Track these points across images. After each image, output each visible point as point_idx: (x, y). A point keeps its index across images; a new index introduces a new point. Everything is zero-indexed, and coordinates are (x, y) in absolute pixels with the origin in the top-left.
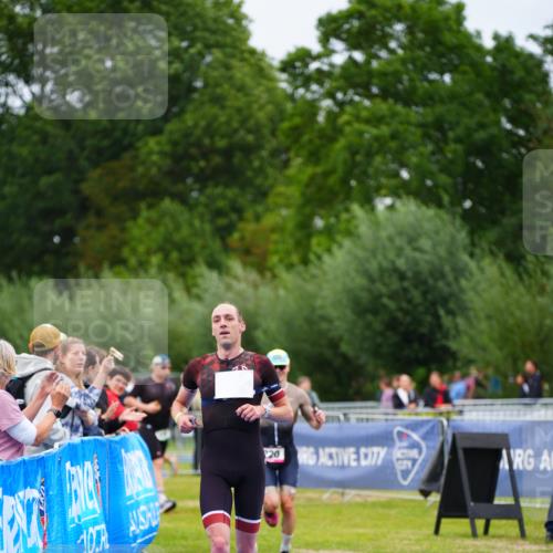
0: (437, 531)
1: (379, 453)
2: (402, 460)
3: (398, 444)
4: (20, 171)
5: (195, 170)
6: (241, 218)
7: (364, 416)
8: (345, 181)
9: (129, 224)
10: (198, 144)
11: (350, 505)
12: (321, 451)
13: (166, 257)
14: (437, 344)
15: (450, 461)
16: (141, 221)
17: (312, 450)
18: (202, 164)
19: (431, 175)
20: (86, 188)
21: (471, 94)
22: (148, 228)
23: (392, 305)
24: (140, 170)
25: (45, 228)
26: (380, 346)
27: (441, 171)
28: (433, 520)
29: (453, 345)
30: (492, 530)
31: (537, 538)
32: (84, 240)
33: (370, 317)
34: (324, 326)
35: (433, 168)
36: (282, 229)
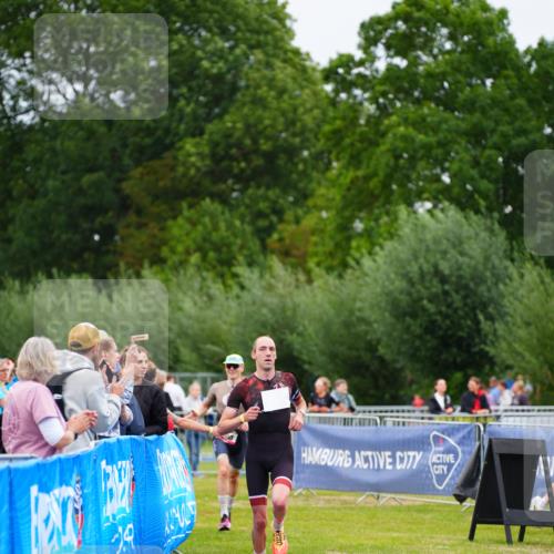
0: (471, 537)
1: (414, 457)
2: (437, 464)
3: (434, 449)
4: (62, 167)
5: (236, 171)
6: (281, 220)
7: (401, 420)
8: (386, 185)
9: (170, 223)
10: (239, 145)
11: (384, 508)
12: (357, 454)
13: (204, 257)
14: (476, 349)
15: (485, 466)
16: (180, 220)
17: (347, 452)
18: (243, 165)
19: (472, 180)
20: (127, 187)
21: (512, 97)
22: (188, 227)
24: (181, 169)
25: (86, 225)
26: (418, 349)
27: (483, 176)
28: (468, 525)
29: (491, 351)
30: (527, 537)
32: (122, 239)
33: (408, 319)
34: (363, 327)
35: (474, 173)
36: (322, 231)
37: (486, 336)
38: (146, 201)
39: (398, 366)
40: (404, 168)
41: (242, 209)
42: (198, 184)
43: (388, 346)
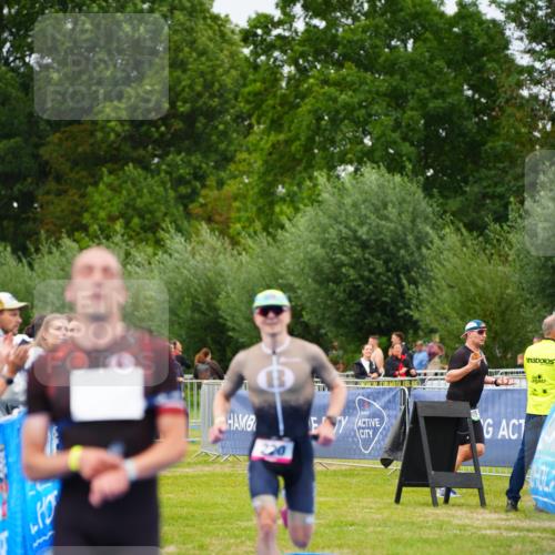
0: (398, 500)
1: (340, 422)
2: (363, 428)
3: (359, 413)
5: (156, 136)
6: (204, 186)
8: (308, 149)
9: (90, 189)
13: (127, 225)
14: (401, 314)
15: (410, 429)
16: (101, 187)
18: (163, 129)
19: (393, 143)
20: (45, 152)
22: (109, 192)
25: (4, 192)
26: (342, 314)
27: (405, 139)
28: (394, 488)
30: (452, 499)
31: (497, 507)
32: (41, 207)
35: (396, 136)
36: (245, 197)
37: (410, 299)
38: (66, 167)
39: (323, 331)
40: (326, 130)
41: (163, 175)
42: (117, 149)
43: (313, 312)
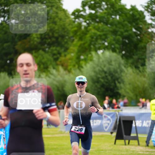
0: (115, 143)
2: (105, 124)
5: (47, 42)
6: (61, 56)
18: (49, 40)
20: (17, 47)
21: (124, 21)
23: (102, 80)
24: (32, 42)
25: (5, 58)
26: (99, 92)
28: (114, 140)
30: (130, 143)
31: (143, 145)
33: (96, 84)
35: (114, 42)
36: (72, 59)
40: (94, 41)
42: (37, 46)
